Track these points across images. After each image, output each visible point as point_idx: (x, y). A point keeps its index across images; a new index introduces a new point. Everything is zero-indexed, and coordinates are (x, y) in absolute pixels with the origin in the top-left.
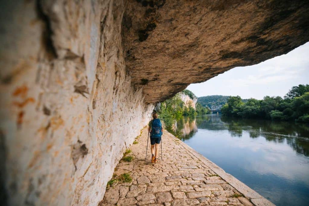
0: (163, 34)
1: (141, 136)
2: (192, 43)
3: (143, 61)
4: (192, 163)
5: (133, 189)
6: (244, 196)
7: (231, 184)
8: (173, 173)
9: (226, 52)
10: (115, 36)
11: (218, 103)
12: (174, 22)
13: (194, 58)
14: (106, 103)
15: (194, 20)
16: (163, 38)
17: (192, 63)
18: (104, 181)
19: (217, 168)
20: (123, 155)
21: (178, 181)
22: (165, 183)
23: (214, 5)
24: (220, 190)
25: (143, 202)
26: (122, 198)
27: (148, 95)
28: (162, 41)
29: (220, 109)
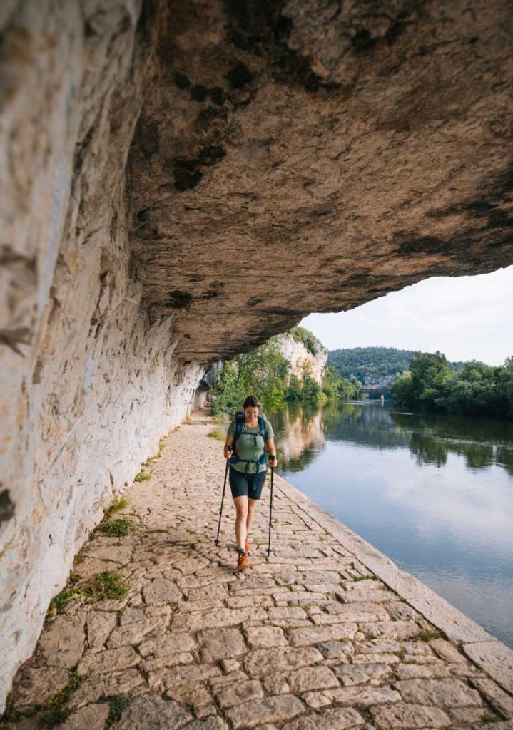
0: (244, 175)
1: (159, 456)
2: (320, 205)
3: (181, 244)
4: (304, 542)
5: (130, 619)
6: (445, 638)
7: (412, 604)
8: (251, 571)
9: (409, 236)
10: (111, 177)
11: (383, 369)
12: (275, 148)
13: (324, 245)
14: (66, 363)
15: (330, 148)
16: (244, 187)
17: (317, 259)
18: (39, 596)
19: (376, 556)
20: (101, 515)
21: (263, 594)
22: (225, 602)
23: (384, 118)
24: (382, 620)
25: (158, 660)
26: (95, 650)
27: (187, 336)
28: (238, 193)
29: (390, 388)
